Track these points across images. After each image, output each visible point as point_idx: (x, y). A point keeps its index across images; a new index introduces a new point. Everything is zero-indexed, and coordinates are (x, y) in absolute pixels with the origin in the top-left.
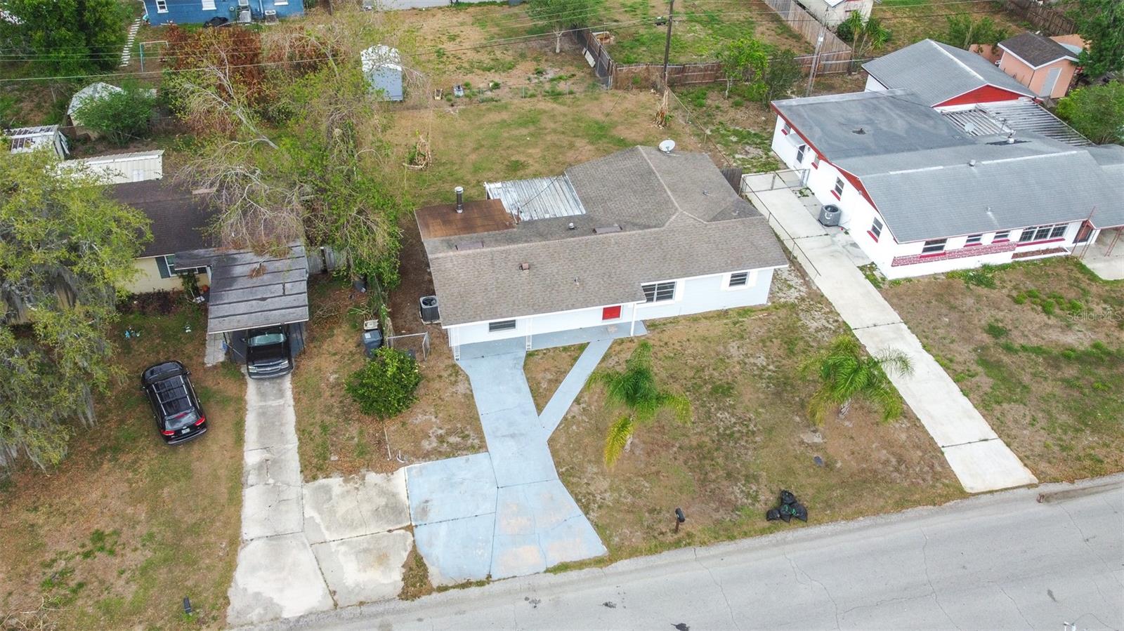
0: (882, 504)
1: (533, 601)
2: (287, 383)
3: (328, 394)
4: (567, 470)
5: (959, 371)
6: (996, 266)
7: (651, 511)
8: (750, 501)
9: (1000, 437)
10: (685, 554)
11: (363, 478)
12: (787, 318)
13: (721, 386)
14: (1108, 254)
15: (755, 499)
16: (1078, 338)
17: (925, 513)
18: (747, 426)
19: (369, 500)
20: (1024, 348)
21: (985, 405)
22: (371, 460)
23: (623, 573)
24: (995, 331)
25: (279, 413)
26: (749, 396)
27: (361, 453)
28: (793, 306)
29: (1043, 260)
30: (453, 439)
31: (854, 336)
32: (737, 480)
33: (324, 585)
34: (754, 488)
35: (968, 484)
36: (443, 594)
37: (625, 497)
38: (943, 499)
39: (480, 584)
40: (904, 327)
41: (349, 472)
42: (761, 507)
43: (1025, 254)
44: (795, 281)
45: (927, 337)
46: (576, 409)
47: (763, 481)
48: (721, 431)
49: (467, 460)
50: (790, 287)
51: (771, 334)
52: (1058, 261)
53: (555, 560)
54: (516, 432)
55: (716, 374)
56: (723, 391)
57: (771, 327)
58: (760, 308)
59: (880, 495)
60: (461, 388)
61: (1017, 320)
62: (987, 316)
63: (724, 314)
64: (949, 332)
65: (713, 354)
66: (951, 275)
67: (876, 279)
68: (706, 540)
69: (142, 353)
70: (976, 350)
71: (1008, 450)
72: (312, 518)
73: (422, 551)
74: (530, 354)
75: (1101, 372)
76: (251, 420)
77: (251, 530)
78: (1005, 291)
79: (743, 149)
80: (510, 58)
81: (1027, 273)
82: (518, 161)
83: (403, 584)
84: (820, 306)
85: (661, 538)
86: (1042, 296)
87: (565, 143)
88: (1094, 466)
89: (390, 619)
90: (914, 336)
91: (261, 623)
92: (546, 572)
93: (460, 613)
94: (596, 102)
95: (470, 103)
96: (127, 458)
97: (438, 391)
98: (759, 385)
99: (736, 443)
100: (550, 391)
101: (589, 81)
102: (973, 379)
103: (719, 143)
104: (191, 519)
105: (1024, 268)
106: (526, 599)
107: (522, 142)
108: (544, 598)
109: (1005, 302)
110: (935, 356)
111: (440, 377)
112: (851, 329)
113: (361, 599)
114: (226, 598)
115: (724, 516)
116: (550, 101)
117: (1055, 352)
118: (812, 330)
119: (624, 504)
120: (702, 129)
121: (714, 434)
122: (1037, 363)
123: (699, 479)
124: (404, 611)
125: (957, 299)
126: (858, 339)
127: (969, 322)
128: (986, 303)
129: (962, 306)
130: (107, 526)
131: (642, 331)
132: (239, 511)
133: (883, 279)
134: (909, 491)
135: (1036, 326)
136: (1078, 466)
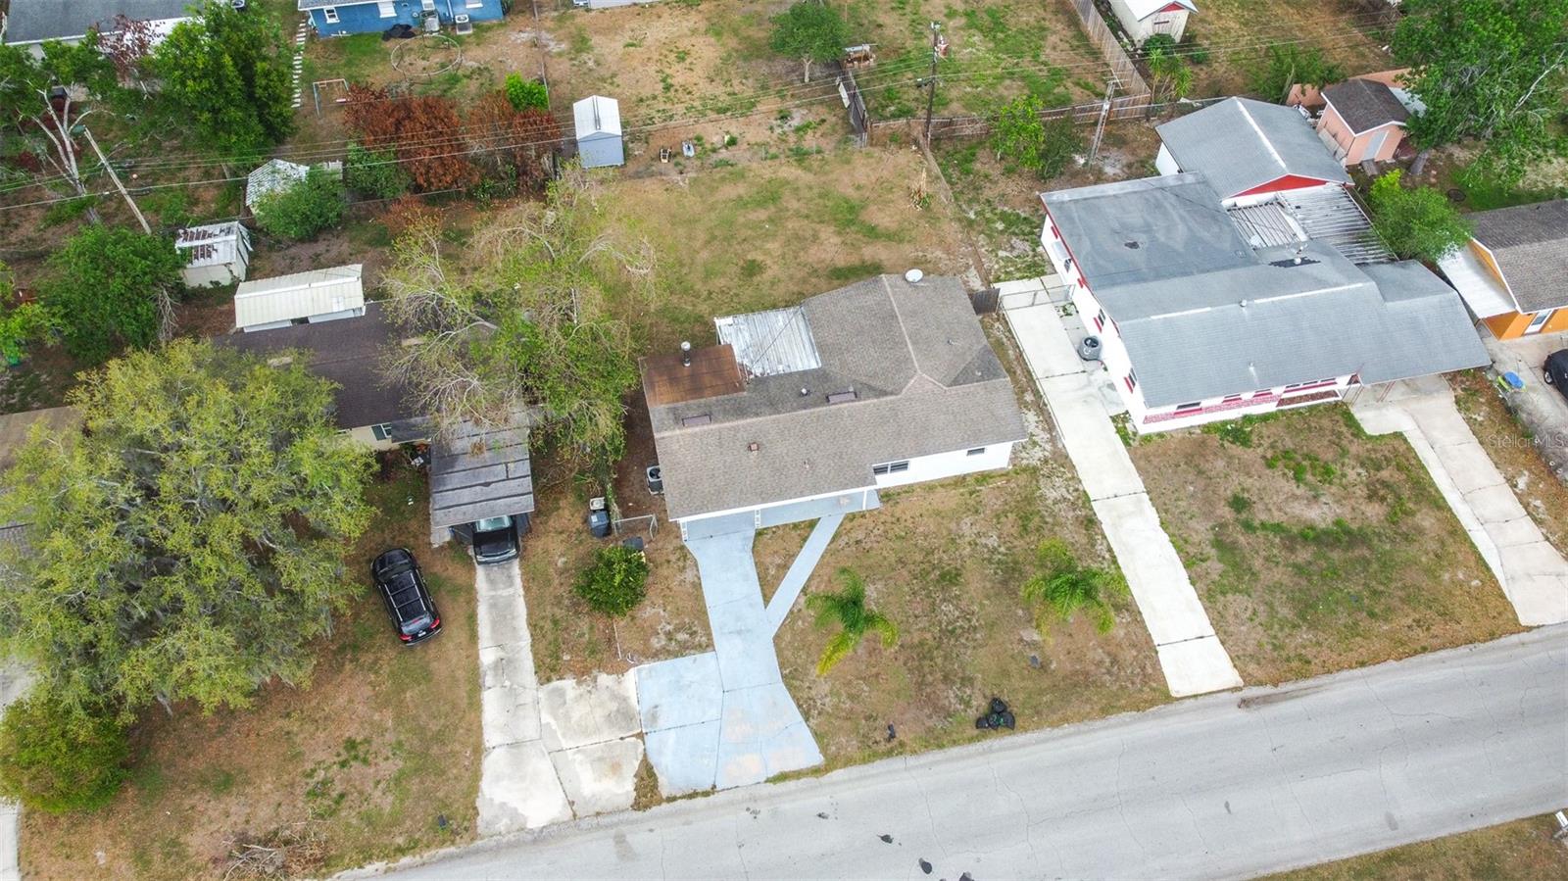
0: (1088, 710)
1: (753, 812)
2: (516, 568)
3: (557, 582)
4: (790, 672)
5: (1192, 554)
6: (1258, 417)
7: (868, 718)
8: (963, 707)
9: (1217, 634)
10: (896, 763)
11: (595, 680)
12: (1026, 486)
13: (949, 572)
14: (1382, 399)
15: (968, 704)
16: (1320, 514)
17: (1128, 720)
18: (969, 620)
19: (602, 704)
20: (1264, 526)
21: (1211, 595)
22: (601, 660)
23: (838, 783)
24: (1239, 504)
25: (510, 604)
26: (976, 583)
27: (593, 652)
28: (1035, 469)
29: (1311, 408)
30: (682, 636)
31: (1092, 509)
32: (954, 683)
33: (563, 795)
34: (968, 692)
35: (1177, 686)
36: (672, 804)
37: (844, 703)
38: (1147, 705)
39: (706, 794)
40: (1146, 497)
41: (582, 673)
42: (973, 714)
43: (1292, 400)
44: (1042, 436)
45: (1166, 511)
46: (802, 600)
47: (978, 684)
48: (943, 626)
49: (695, 660)
51: (1007, 507)
52: (1325, 409)
53: (774, 770)
54: (743, 628)
55: (945, 557)
56: (950, 578)
57: (1008, 497)
58: (1000, 473)
59: (1088, 700)
60: (689, 575)
61: (1264, 489)
62: (1230, 488)
63: (960, 481)
64: (1190, 505)
65: (945, 533)
66: (1207, 429)
67: (1127, 434)
68: (917, 748)
70: (1213, 529)
71: (1221, 649)
72: (548, 724)
73: (653, 760)
74: (759, 534)
75: (1336, 555)
76: (483, 613)
77: (492, 737)
78: (1260, 450)
79: (1009, 241)
80: (750, 92)
81: (1288, 426)
82: (754, 261)
83: (635, 794)
84: (1062, 469)
85: (874, 747)
86: (1298, 457)
87: (809, 234)
88: (1301, 668)
89: (624, 829)
90: (1154, 509)
91: (509, 833)
92: (766, 782)
93: (688, 823)
94: (847, 167)
95: (702, 167)
96: (367, 658)
97: (666, 578)
98: (987, 572)
99: (957, 640)
100: (779, 579)
101: (841, 132)
102: (1204, 564)
103: (982, 232)
104: (435, 729)
105: (1288, 419)
106: (748, 809)
107: (760, 232)
108: (764, 809)
109: (1256, 465)
110: (1171, 535)
111: (669, 562)
112: (1089, 501)
113: (598, 809)
114: (475, 808)
115: (936, 722)
116: (794, 163)
117: (1295, 530)
118: (1050, 502)
119: (843, 710)
120: (964, 211)
121: (936, 630)
122: (1272, 545)
123: (917, 682)
124: (638, 821)
125: (1207, 461)
126: (1094, 514)
127: (1214, 492)
128: (1237, 466)
129: (1211, 471)
130: (358, 733)
131: (876, 504)
132: (479, 717)
133: (1135, 434)
134: (1116, 696)
135: (1282, 497)
136: (1286, 668)
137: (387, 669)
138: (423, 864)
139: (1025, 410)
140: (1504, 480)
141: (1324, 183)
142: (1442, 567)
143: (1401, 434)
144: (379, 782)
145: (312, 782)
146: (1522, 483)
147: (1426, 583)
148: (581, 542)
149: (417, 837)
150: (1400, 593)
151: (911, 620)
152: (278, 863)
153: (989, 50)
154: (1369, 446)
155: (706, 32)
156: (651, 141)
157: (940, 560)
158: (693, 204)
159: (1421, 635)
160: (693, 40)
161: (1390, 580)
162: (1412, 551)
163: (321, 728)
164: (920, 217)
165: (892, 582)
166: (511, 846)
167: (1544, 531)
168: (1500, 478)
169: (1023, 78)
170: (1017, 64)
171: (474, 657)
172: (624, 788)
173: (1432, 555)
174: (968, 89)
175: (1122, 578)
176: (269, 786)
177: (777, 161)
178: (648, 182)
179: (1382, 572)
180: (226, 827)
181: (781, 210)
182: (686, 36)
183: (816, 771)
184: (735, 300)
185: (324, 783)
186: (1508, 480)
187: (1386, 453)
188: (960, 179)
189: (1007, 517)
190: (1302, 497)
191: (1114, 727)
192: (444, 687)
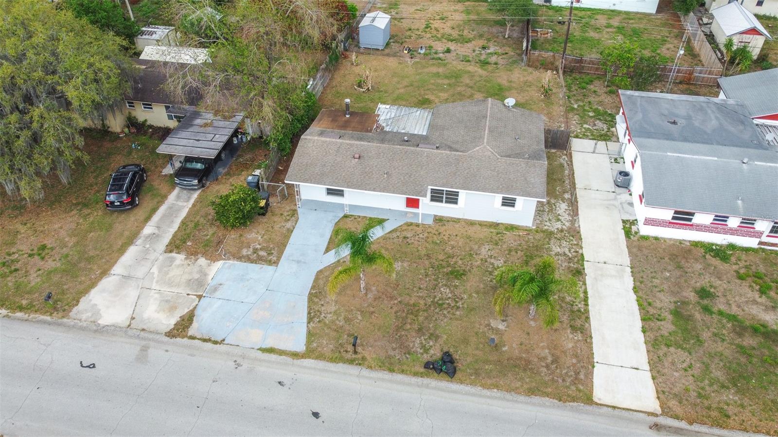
0: (517, 386)
2: (195, 195)
4: (316, 293)
5: (651, 313)
6: (740, 247)
7: (349, 335)
8: (421, 351)
9: (651, 370)
10: (353, 370)
11: (196, 260)
12: (540, 240)
13: (458, 271)
15: (426, 351)
17: (548, 404)
18: (457, 302)
19: (191, 273)
20: (720, 313)
21: (656, 343)
22: (208, 251)
23: (305, 367)
24: (704, 294)
25: (179, 210)
26: (473, 283)
27: (206, 245)
28: (552, 233)
30: (262, 253)
31: (583, 265)
32: (424, 334)
33: (131, 313)
34: (431, 343)
35: (600, 394)
36: (190, 341)
37: (340, 321)
38: (569, 399)
39: (215, 343)
40: (629, 270)
41: (192, 254)
42: (426, 358)
43: (773, 245)
44: (565, 217)
45: (641, 282)
47: (441, 341)
48: (436, 300)
49: (262, 268)
50: (559, 220)
51: (520, 248)
53: (268, 344)
54: (303, 260)
55: (460, 262)
56: (458, 274)
57: (523, 243)
58: (525, 229)
60: (289, 225)
61: (730, 290)
62: (704, 282)
63: (495, 225)
64: (662, 284)
65: (467, 249)
66: (696, 244)
67: (630, 231)
68: (373, 365)
70: (675, 302)
71: (652, 381)
72: (153, 273)
73: (196, 313)
74: (346, 216)
76: (162, 209)
77: (118, 269)
78: (735, 267)
79: (594, 122)
80: (471, 36)
81: (765, 259)
82: (428, 99)
83: (173, 327)
84: (571, 238)
85: (344, 354)
86: (767, 279)
89: (152, 344)
90: (632, 278)
91: (85, 321)
92: (258, 349)
93: (192, 355)
94: (508, 72)
95: (424, 58)
96: (86, 211)
97: (274, 222)
98: (484, 278)
99: (441, 311)
101: (514, 59)
102: (659, 323)
103: (578, 114)
104: (91, 253)
105: (765, 253)
106: (235, 361)
107: (439, 88)
108: (246, 365)
109: (729, 275)
110: (639, 297)
111: (282, 214)
112: (583, 260)
113: (145, 327)
114: (78, 302)
115: (396, 354)
116: (479, 66)
117: (747, 323)
118: (553, 253)
119: (336, 325)
120: (572, 104)
121: (429, 300)
122: (724, 327)
123: (397, 326)
124: (162, 342)
125: (688, 262)
126: (584, 269)
127: (686, 281)
128: (711, 271)
129: (689, 268)
130: (50, 244)
131: (430, 221)
132: (118, 258)
133: (636, 233)
134: (546, 384)
135: (743, 299)
136: (704, 413)
137: (91, 219)
138: (26, 320)
139: (561, 202)
144: (40, 270)
145: (9, 258)
149: (34, 304)
151: (415, 289)
155: (462, 12)
156: (404, 44)
157: (456, 263)
158: (410, 71)
160: (453, 14)
163: (36, 235)
164: (542, 101)
165: (415, 265)
166: (82, 329)
171: (140, 228)
172: (170, 321)
175: (587, 311)
177: (469, 63)
178: (391, 58)
181: (458, 82)
183: (295, 355)
185: (12, 261)
188: (577, 90)
189: (517, 252)
190: (761, 304)
191: (534, 404)
192: (112, 237)
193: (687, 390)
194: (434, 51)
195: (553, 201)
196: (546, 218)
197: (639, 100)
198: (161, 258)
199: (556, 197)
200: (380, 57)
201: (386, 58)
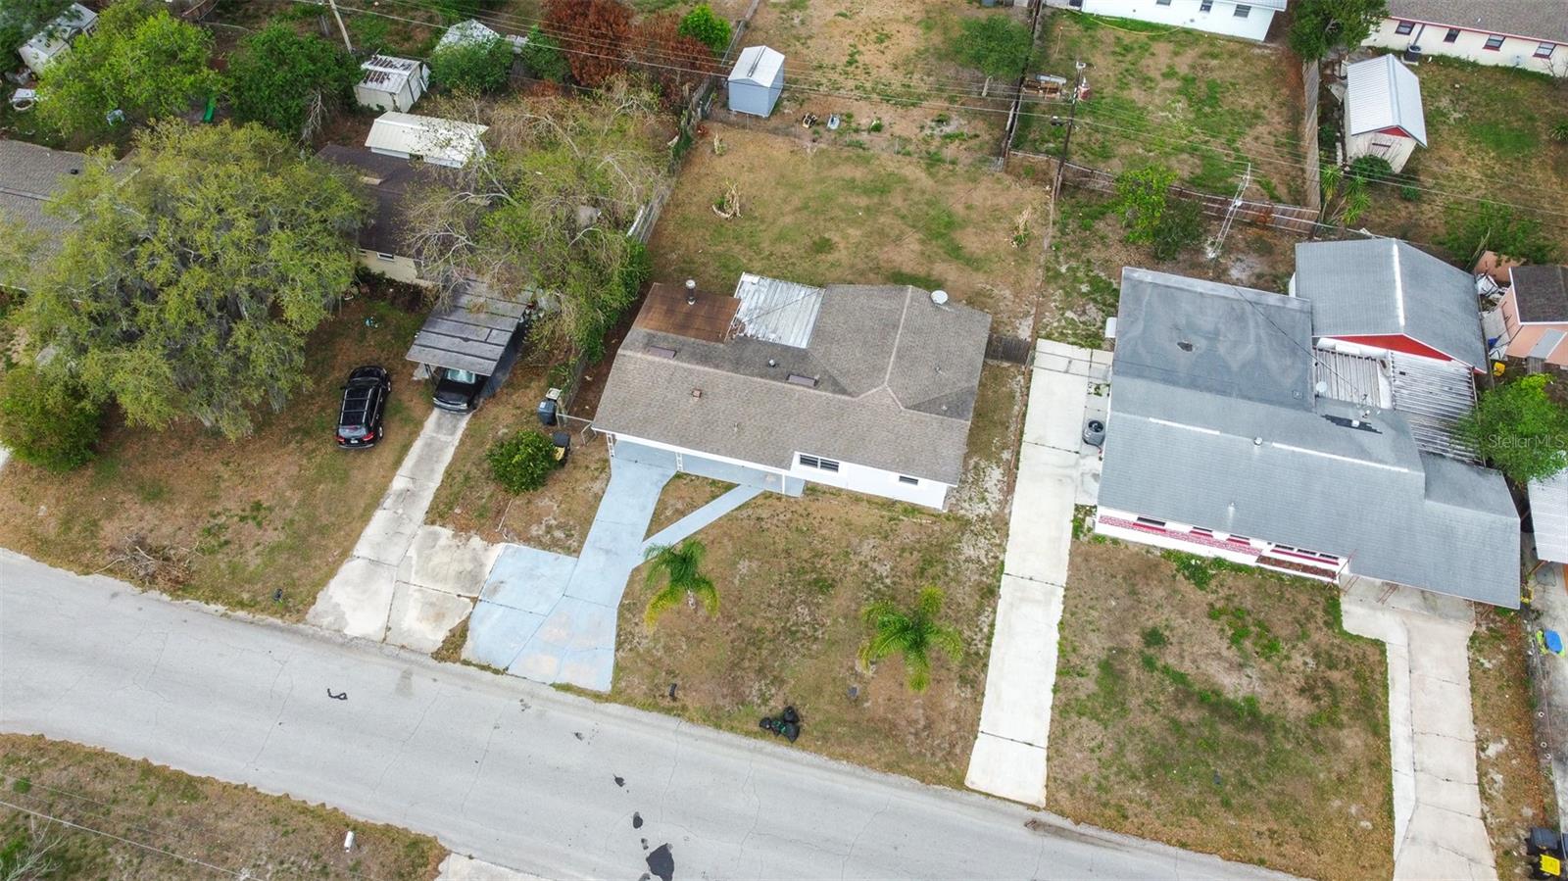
0: (873, 758)
1: (525, 705)
2: (464, 423)
3: (488, 446)
4: (629, 604)
5: (1073, 664)
6: (1229, 564)
7: (669, 672)
8: (759, 701)
9: (1048, 748)
10: (671, 722)
11: (468, 539)
12: (948, 534)
13: (825, 580)
14: (1383, 601)
15: (765, 702)
16: (1234, 685)
17: (907, 785)
18: (816, 630)
19: (461, 561)
20: (1166, 670)
21: (1066, 709)
22: (483, 525)
23: (609, 715)
24: (1154, 638)
25: (441, 449)
26: (843, 600)
27: (481, 515)
28: (968, 522)
29: (1297, 578)
30: (559, 534)
31: (999, 581)
32: (766, 677)
33: (386, 619)
34: (773, 691)
35: (975, 777)
36: (464, 667)
37: (658, 651)
38: (934, 780)
39: (495, 672)
40: (1061, 592)
41: (463, 529)
42: (764, 712)
43: (1278, 563)
44: (995, 495)
45: (1073, 614)
47: (786, 689)
48: (788, 625)
49: (557, 559)
51: (917, 546)
52: (1313, 587)
53: (564, 678)
54: (613, 549)
55: (830, 566)
56: (824, 585)
57: (924, 537)
58: (931, 512)
59: (879, 750)
60: (597, 486)
61: (1191, 635)
62: (1159, 618)
63: (890, 504)
64: (1101, 618)
65: (844, 544)
66: (1169, 554)
67: (1082, 526)
68: (695, 718)
69: (370, 346)
70: (1110, 649)
71: (1044, 763)
72: (411, 557)
73: (472, 624)
74: (679, 476)
75: (1225, 730)
76: (418, 446)
77: (362, 549)
78: (1211, 597)
79: (1084, 305)
80: (923, 89)
81: (1259, 586)
82: (828, 240)
83: (441, 645)
84: (994, 533)
85: (659, 700)
86: (1249, 619)
87: (894, 233)
88: (1116, 819)
89: (415, 668)
90: (1062, 607)
91: (328, 629)
92: (551, 685)
93: (467, 688)
94: (971, 185)
95: (835, 142)
96: (309, 445)
97: (577, 481)
98: (860, 594)
99: (792, 642)
100: (670, 521)
101: (986, 151)
102: (1078, 679)
103: (1061, 288)
104: (325, 520)
105: (1260, 577)
106: (522, 701)
107: (851, 216)
108: (535, 706)
109: (1197, 610)
110: (1063, 638)
112: (1002, 572)
113: (405, 643)
114: (315, 598)
115: (727, 704)
116: (923, 166)
117: (1196, 688)
118: (963, 557)
119: (652, 655)
120: (1058, 263)
121: (780, 625)
122: (1163, 691)
123: (732, 662)
124: (428, 667)
125: (1148, 585)
126: (999, 587)
127: (1135, 616)
128: (1175, 602)
129: (1146, 595)
130: (267, 500)
131: (797, 492)
132: (362, 528)
133: (1090, 530)
134: (909, 758)
135: (1205, 651)
136: (1098, 811)
137: (318, 459)
138: (252, 623)
139: (994, 466)
140: (1474, 739)
141: (1449, 359)
142: (1337, 793)
143: (1383, 644)
144: (258, 544)
145: (214, 522)
146: (1493, 750)
147: (1308, 800)
148: (528, 422)
149: (259, 599)
150: (1271, 797)
151: (762, 606)
152: (151, 570)
153: (1185, 120)
154: (1337, 641)
155: (917, 24)
156: (805, 105)
157: (824, 566)
158: (807, 172)
159: (1267, 847)
160: (902, 27)
161: (1269, 779)
162: (1314, 762)
163: (245, 483)
164: (1011, 253)
165: (767, 566)
166: (325, 640)
167: (1486, 808)
168: (1470, 733)
169: (1203, 157)
170: (1206, 142)
171: (388, 479)
172: (437, 637)
173: (1334, 776)
174: (1140, 151)
175: (987, 655)
176: (182, 511)
177: (908, 158)
178: (780, 139)
179: (1266, 767)
180: (135, 529)
181: (883, 204)
182: (897, 21)
183: (598, 697)
184: (790, 268)
185: (220, 527)
186: (1478, 740)
187: (1352, 656)
188: (1074, 232)
189: (911, 554)
190: (1226, 660)
191: (889, 784)
192: (351, 492)
193: (1086, 778)
194: (854, 125)
195: (983, 464)
196: (965, 495)
197: (1149, 290)
198: (420, 532)
199: (988, 458)
200: (762, 135)
201: (771, 139)
